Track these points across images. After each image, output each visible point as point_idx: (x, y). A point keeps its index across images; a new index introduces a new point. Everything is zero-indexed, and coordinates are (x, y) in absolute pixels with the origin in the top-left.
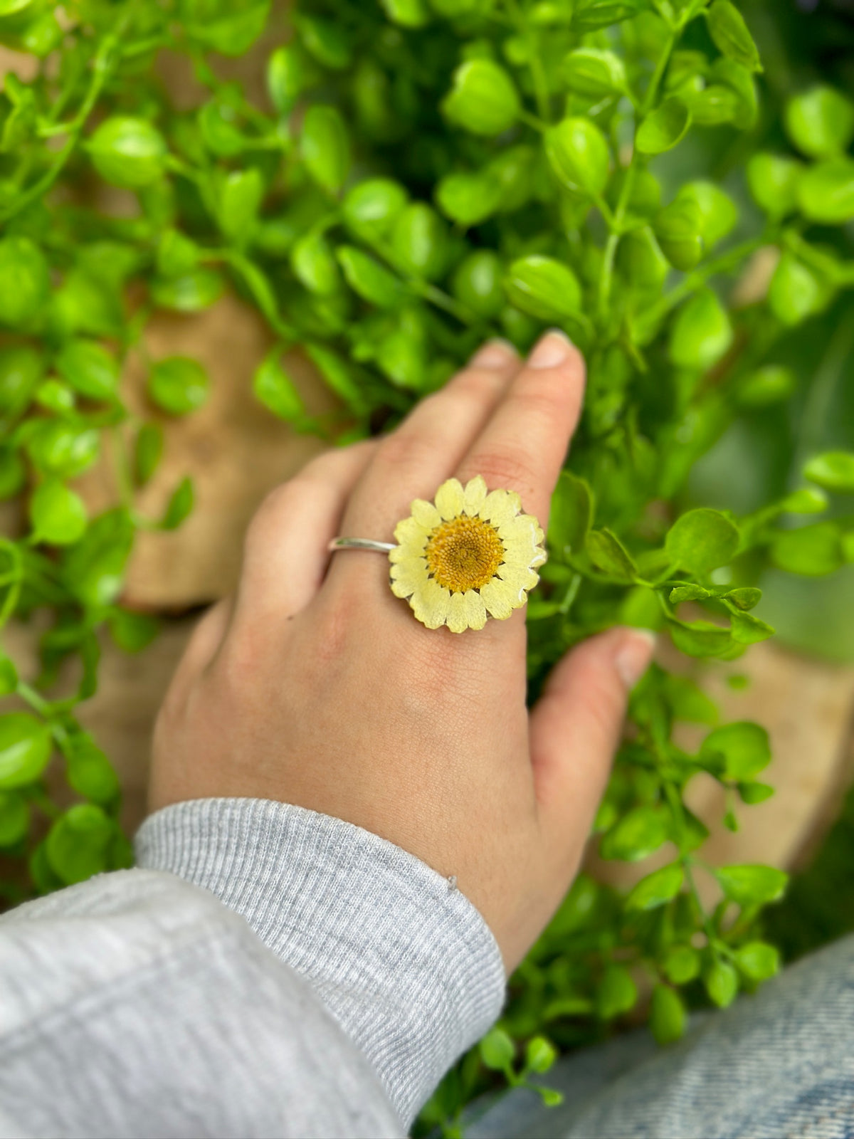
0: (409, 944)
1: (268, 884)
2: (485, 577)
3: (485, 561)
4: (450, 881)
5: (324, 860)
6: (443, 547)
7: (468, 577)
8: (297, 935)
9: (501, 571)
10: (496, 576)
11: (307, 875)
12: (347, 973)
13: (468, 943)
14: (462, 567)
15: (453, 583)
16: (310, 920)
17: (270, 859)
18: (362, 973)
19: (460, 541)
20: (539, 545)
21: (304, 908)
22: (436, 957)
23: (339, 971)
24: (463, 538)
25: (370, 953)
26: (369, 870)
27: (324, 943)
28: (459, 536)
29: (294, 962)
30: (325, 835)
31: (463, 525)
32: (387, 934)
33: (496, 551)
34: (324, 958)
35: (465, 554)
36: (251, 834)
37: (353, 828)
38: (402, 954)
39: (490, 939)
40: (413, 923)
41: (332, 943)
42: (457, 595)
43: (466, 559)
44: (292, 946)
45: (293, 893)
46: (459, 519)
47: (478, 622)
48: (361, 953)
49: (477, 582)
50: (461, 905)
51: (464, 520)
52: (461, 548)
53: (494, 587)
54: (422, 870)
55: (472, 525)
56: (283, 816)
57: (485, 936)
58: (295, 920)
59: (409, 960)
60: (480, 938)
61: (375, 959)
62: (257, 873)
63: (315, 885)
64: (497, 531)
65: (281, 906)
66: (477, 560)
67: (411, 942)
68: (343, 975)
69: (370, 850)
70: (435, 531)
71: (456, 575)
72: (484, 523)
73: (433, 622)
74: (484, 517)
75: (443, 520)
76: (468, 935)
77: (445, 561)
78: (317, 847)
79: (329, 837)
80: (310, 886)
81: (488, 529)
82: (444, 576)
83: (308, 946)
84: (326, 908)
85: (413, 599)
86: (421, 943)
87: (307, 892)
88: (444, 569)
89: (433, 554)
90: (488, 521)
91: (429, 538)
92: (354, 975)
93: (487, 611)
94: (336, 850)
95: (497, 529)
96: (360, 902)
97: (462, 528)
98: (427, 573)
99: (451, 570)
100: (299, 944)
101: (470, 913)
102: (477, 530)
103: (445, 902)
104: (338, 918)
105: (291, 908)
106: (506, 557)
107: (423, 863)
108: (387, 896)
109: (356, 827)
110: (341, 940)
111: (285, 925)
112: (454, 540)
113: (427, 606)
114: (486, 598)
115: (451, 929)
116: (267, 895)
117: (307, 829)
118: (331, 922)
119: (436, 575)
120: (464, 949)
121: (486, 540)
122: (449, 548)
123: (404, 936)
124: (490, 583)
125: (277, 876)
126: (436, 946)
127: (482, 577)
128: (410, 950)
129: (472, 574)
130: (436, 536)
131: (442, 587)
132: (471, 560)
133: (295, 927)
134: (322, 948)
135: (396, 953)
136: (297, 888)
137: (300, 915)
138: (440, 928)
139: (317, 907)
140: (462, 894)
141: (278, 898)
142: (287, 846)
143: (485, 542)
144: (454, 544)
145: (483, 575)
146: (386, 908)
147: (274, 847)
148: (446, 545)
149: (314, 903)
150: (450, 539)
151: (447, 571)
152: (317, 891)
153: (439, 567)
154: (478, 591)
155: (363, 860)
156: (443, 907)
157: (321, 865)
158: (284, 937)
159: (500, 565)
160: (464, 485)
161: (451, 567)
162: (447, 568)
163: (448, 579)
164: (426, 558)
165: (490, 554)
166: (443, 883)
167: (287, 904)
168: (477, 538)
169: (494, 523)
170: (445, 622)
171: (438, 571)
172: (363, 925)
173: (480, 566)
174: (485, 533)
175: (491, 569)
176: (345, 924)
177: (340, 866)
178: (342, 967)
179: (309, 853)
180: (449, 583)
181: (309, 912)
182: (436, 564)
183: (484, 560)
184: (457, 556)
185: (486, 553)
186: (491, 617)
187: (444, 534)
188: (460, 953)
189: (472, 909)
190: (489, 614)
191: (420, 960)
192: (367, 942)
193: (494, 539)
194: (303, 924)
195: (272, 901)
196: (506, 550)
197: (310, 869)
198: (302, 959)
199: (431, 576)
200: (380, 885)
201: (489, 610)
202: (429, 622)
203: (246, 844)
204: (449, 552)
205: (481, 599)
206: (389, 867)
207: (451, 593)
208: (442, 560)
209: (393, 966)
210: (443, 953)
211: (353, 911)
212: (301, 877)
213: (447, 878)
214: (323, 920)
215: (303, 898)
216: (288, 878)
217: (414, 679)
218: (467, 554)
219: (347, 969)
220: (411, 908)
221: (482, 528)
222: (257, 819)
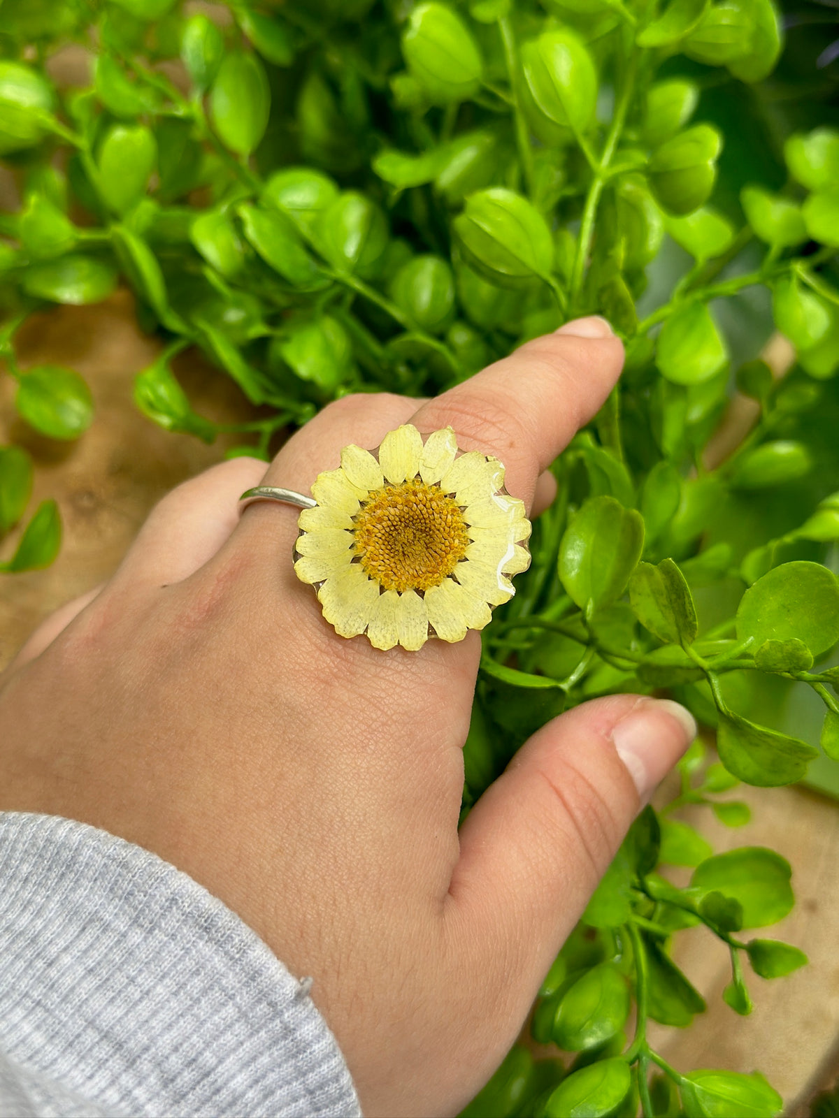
0: (213, 1069)
1: (21, 933)
2: (436, 575)
3: (440, 552)
4: (302, 984)
5: (116, 911)
6: (380, 520)
7: (411, 571)
8: (40, 1013)
9: (460, 570)
10: (452, 576)
11: (84, 929)
12: (103, 1091)
13: (311, 1092)
14: (404, 555)
15: (387, 575)
16: (67, 996)
17: (38, 899)
18: (126, 1095)
19: (407, 516)
20: (521, 543)
21: (63, 974)
22: (253, 1099)
23: (90, 1084)
24: (411, 514)
25: (145, 1066)
26: (179, 938)
27: (78, 1036)
28: (406, 509)
29: (22, 1052)
30: (127, 873)
31: (415, 494)
32: (181, 1044)
33: (457, 541)
34: (72, 1058)
35: (411, 537)
36: (22, 860)
37: (172, 871)
38: (199, 1083)
39: (350, 1095)
40: (228, 1036)
41: (91, 1037)
42: (390, 595)
43: (411, 544)
44: (27, 1028)
45: (53, 950)
46: (410, 484)
47: (414, 639)
48: (131, 1063)
49: (422, 581)
50: (311, 1026)
51: (418, 487)
52: (406, 526)
53: (446, 593)
54: (260, 954)
55: (429, 497)
56: (76, 838)
57: (342, 1088)
58: (44, 991)
59: (208, 1093)
60: (332, 1089)
61: (152, 1080)
62: (11, 916)
63: (91, 946)
64: (463, 512)
65: (30, 965)
66: (427, 548)
67: (217, 1066)
68: (95, 1091)
69: (188, 907)
70: (372, 496)
71: (392, 565)
72: (446, 496)
73: (348, 627)
74: (447, 488)
75: (385, 479)
76: (312, 1078)
77: (381, 542)
78: (111, 889)
79: (133, 877)
80: (82, 945)
81: (451, 507)
82: (374, 563)
83: (52, 1034)
84: (96, 982)
85: (323, 587)
86: (232, 1072)
87: (75, 951)
88: (377, 553)
89: (365, 528)
90: (453, 495)
91: (362, 504)
92: (112, 1095)
93: (430, 626)
94: (138, 897)
95: (463, 509)
96: (152, 984)
97: (412, 498)
98: (350, 555)
99: (387, 556)
100: (38, 1027)
101: (323, 1042)
102: (434, 505)
103: (286, 1015)
104: (112, 1000)
105: (43, 972)
106: (470, 552)
107: (265, 945)
108: (197, 983)
109: (176, 871)
110: (106, 1036)
111: (26, 995)
112: (398, 513)
113: (342, 601)
114: (432, 607)
115: (286, 1061)
116: (15, 947)
117: (105, 860)
118: (97, 1003)
119: (364, 560)
120: (302, 1101)
121: (446, 522)
122: (389, 523)
123: (207, 1054)
124: (442, 585)
125: (39, 924)
126: (256, 1082)
127: (430, 575)
128: (212, 1078)
129: (418, 568)
130: (373, 503)
131: (369, 579)
132: (418, 548)
133: (40, 1000)
134: (73, 1042)
135: (188, 1076)
136: (62, 943)
137: (53, 985)
138: (270, 1056)
139: (84, 977)
140: (316, 1010)
141: (29, 954)
142: (67, 883)
143: (443, 523)
144: (397, 519)
145: (433, 573)
146: (191, 1003)
147: (49, 882)
148: (386, 518)
149: (80, 971)
150: (392, 510)
151: (381, 557)
152: (91, 953)
153: (370, 548)
154: (421, 593)
155: (172, 921)
156: (281, 1022)
157: (107, 917)
158: (20, 1012)
159: (459, 561)
160: (425, 437)
161: (387, 551)
162: (381, 552)
163: (380, 568)
164: (352, 531)
165: (447, 544)
166: (290, 985)
167: (40, 964)
168: (431, 517)
169: (461, 500)
170: (366, 630)
171: (368, 555)
172: (147, 1021)
173: (431, 558)
174: (445, 512)
175: (446, 565)
176: (119, 1013)
177: (135, 922)
178: (96, 1079)
179: (96, 897)
180: (382, 575)
181: (68, 981)
182: (367, 544)
183: (437, 550)
184: (399, 538)
185: (443, 540)
186: (433, 636)
187: (385, 503)
188: (294, 1105)
189: (329, 1037)
190: (432, 631)
191: (224, 1096)
192: (146, 1049)
193: (457, 522)
194: (55, 997)
195: (18, 957)
196: (472, 541)
197: (91, 921)
198: (37, 1052)
199: (356, 560)
200: (189, 963)
201: (433, 625)
202: (341, 626)
203: (11, 874)
204: (388, 530)
205: (425, 606)
206: (210, 939)
207: (382, 590)
208: (376, 539)
209: (180, 1098)
210: (266, 1097)
211: (137, 996)
212: (73, 929)
213: (299, 979)
214: (86, 999)
215: (66, 960)
216: (54, 928)
217: (297, 663)
218: (415, 537)
219: (103, 1084)
220: (230, 1011)
221: (442, 504)
222: (39, 840)
